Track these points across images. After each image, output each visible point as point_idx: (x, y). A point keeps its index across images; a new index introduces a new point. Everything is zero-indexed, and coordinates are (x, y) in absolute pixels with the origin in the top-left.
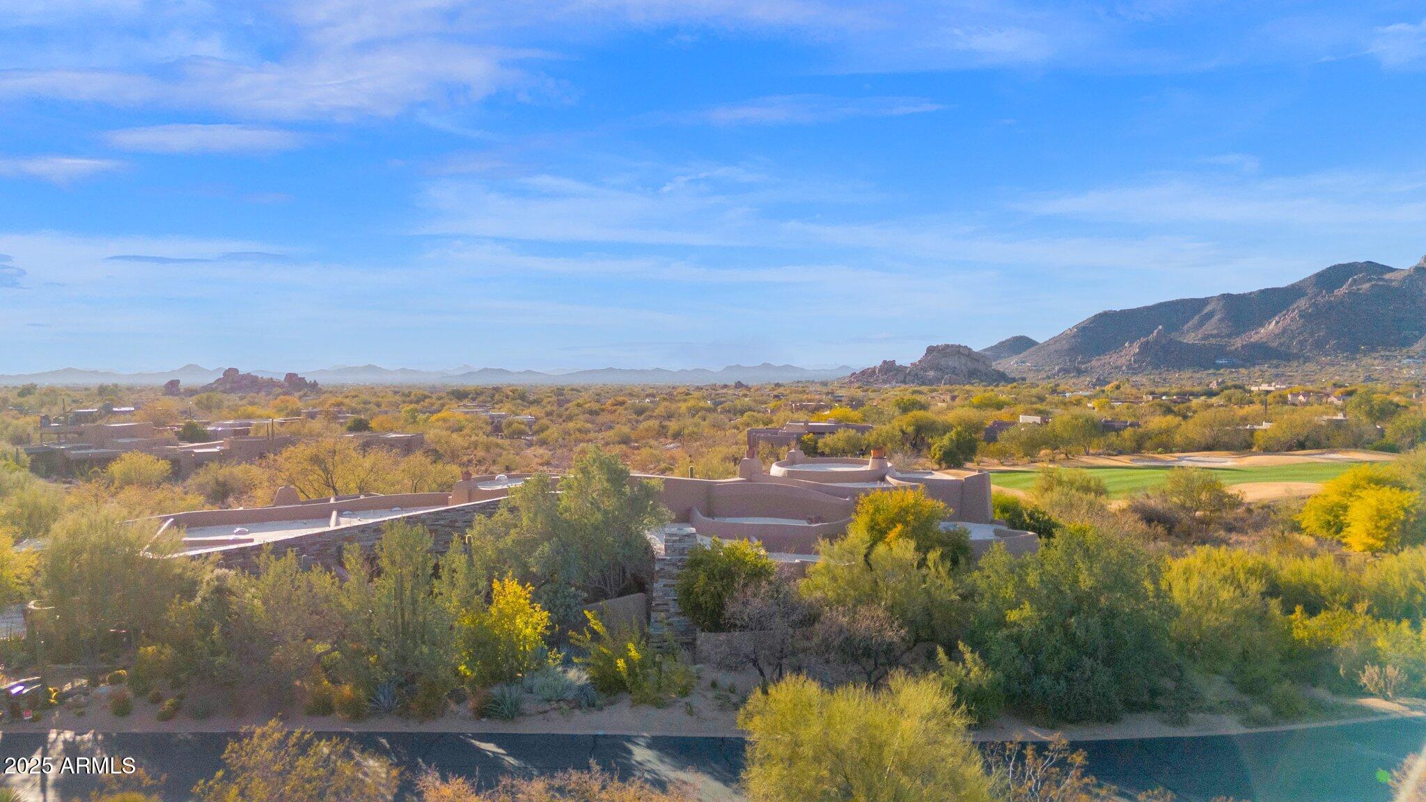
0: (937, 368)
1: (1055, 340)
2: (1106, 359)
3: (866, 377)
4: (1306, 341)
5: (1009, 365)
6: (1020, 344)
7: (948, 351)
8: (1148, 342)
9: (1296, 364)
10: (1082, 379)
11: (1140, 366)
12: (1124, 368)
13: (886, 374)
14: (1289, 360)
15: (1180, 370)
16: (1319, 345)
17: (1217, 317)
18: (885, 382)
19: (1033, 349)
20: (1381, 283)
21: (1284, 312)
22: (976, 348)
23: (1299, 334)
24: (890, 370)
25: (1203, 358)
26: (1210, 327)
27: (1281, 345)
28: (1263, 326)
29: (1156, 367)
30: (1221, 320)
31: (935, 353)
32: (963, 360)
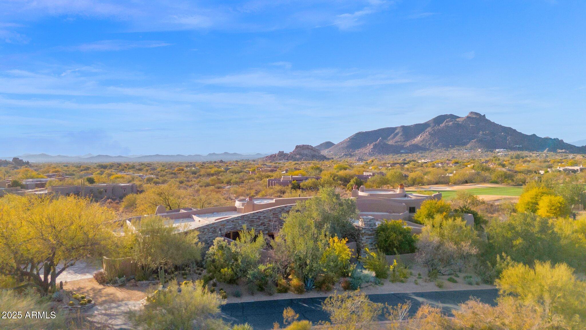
0: (300, 154)
1: (342, 143)
2: (361, 150)
3: (272, 158)
4: (431, 144)
5: (325, 152)
6: (328, 145)
7: (304, 147)
8: (376, 144)
9: (428, 152)
10: (352, 158)
11: (373, 153)
12: (368, 154)
13: (280, 156)
14: (425, 151)
15: (388, 155)
16: (436, 145)
17: (400, 134)
18: (280, 160)
19: (333, 147)
20: (456, 122)
21: (423, 133)
22: (314, 146)
23: (429, 141)
24: (282, 155)
25: (396, 150)
26: (398, 138)
27: (423, 145)
28: (415, 137)
29: (379, 153)
30: (401, 135)
31: (299, 148)
32: (310, 151)
